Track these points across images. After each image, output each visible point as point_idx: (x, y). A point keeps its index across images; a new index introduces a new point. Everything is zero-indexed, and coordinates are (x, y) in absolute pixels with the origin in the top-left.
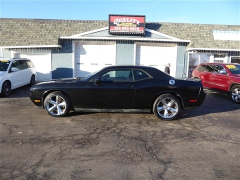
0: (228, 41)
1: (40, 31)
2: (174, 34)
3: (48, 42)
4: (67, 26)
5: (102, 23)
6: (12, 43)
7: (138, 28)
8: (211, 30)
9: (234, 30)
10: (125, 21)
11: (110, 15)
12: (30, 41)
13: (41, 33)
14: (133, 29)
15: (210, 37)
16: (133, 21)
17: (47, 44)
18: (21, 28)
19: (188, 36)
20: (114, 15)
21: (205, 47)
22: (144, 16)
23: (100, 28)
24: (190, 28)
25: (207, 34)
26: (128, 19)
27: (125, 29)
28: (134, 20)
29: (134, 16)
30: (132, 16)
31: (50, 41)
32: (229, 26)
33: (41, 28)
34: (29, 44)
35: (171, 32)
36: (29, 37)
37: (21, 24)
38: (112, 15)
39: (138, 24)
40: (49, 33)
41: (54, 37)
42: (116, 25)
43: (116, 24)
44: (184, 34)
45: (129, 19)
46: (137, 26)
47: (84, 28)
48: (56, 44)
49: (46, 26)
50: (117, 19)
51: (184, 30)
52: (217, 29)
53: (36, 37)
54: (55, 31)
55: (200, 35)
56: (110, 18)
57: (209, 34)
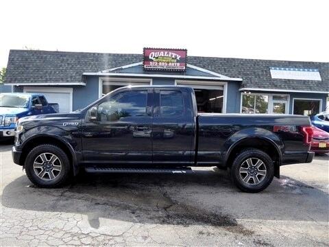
0: (289, 80)
1: (61, 66)
2: (223, 71)
3: (69, 79)
4: (93, 60)
5: (135, 57)
6: (26, 79)
7: (178, 64)
8: (268, 67)
9: (296, 67)
10: (163, 55)
11: (145, 49)
12: (48, 77)
13: (61, 68)
14: (173, 64)
15: (267, 75)
16: (172, 55)
17: (68, 81)
18: (38, 61)
19: (239, 73)
20: (150, 49)
21: (259, 87)
22: (186, 50)
23: (133, 63)
24: (242, 64)
25: (262, 71)
26: (166, 53)
27: (163, 65)
28: (174, 55)
29: (174, 50)
30: (171, 50)
31: (71, 77)
32: (290, 62)
33: (62, 62)
34: (46, 81)
35: (219, 69)
36: (47, 72)
37: (38, 58)
38: (147, 49)
39: (178, 58)
40: (71, 69)
41: (77, 73)
42: (152, 61)
43: (152, 58)
44: (234, 71)
45: (168, 53)
46: (178, 61)
47: (114, 63)
48: (79, 82)
49: (68, 60)
50: (153, 53)
51: (234, 66)
52: (275, 66)
53: (55, 72)
54: (79, 66)
55: (255, 73)
56: (144, 51)
57: (266, 71)
